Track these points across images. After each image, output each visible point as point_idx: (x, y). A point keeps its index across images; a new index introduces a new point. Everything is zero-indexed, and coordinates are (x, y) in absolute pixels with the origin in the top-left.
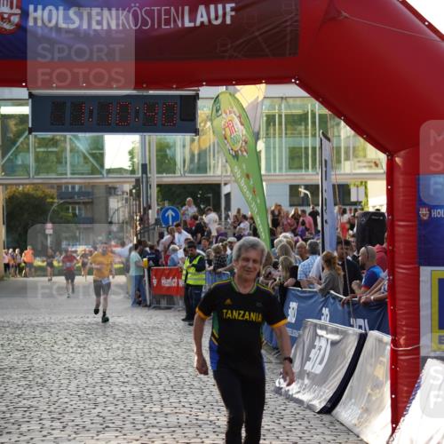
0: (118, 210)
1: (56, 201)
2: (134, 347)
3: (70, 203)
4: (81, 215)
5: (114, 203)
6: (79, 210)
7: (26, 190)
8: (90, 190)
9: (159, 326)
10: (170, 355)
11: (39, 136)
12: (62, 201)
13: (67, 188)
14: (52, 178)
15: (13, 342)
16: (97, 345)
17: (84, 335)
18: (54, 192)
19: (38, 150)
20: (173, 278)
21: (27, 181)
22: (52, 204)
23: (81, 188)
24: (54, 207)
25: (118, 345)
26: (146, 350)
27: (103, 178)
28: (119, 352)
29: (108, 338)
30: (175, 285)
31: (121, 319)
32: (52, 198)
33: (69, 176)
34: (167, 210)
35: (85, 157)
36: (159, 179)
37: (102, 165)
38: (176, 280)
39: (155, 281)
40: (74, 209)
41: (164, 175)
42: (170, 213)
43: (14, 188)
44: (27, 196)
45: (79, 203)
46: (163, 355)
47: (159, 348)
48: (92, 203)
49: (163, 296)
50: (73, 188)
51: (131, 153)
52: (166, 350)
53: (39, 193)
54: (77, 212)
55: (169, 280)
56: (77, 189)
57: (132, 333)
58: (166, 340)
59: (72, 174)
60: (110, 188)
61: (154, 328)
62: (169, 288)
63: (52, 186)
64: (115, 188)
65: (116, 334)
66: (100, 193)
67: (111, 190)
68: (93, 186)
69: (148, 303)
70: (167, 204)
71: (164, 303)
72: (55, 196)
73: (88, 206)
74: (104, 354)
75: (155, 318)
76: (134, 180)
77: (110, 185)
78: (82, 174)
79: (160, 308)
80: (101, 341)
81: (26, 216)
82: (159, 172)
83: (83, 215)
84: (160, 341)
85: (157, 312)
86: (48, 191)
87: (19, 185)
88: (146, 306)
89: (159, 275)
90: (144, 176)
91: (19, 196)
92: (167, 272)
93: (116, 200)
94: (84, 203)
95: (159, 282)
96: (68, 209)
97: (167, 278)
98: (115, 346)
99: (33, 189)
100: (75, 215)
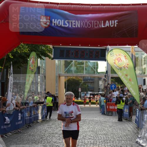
0: (102, 85)
1: (82, 81)
2: (96, 128)
3: (87, 82)
4: (90, 86)
5: (101, 83)
6: (90, 84)
7: (73, 78)
8: (93, 78)
9: (107, 121)
10: (107, 130)
11: (78, 62)
12: (84, 82)
13: (86, 78)
14: (79, 74)
15: (60, 125)
16: (85, 126)
17: (83, 123)
18: (82, 79)
19: (78, 66)
20: (113, 106)
21: (72, 75)
22: (81, 82)
23: (90, 78)
24: (82, 83)
25: (92, 127)
26: (100, 128)
27: (95, 75)
28: (92, 129)
29: (90, 124)
30: (114, 108)
31: (96, 119)
32: (81, 81)
33: (85, 74)
34: (112, 85)
35: (92, 68)
36: (112, 76)
37: (97, 71)
38: (114, 107)
39: (107, 107)
40: (88, 84)
41: (114, 74)
42: (113, 86)
43: (69, 77)
44: (73, 80)
45: (89, 82)
46: (105, 130)
47: (104, 128)
48: (93, 82)
49: (110, 112)
50: (88, 78)
51: (106, 67)
52: (106, 128)
53: (77, 79)
54: (89, 85)
55: (112, 107)
56: (89, 78)
57: (98, 123)
58: (107, 126)
59: (86, 73)
60: (100, 78)
61: (105, 121)
62: (112, 109)
63: (81, 77)
64: (101, 78)
65: (92, 123)
66: (96, 79)
67: (100, 79)
68: (94, 77)
69: (105, 114)
70: (117, 83)
71: (110, 114)
72: (82, 80)
73: (93, 83)
74: (87, 129)
75: (106, 118)
76: (104, 76)
77: (100, 77)
78: (91, 73)
79: (109, 115)
80: (87, 125)
81: (73, 86)
82: (111, 73)
83: (91, 86)
84: (105, 126)
85: (108, 116)
86: (80, 78)
87: (71, 76)
88: (105, 115)
89: (109, 105)
90: (107, 74)
91: (71, 80)
92: (111, 104)
93: (101, 82)
94: (91, 82)
95: (109, 107)
96: (86, 84)
97: (111, 106)
98: (91, 127)
99: (75, 78)
100: (88, 86)
